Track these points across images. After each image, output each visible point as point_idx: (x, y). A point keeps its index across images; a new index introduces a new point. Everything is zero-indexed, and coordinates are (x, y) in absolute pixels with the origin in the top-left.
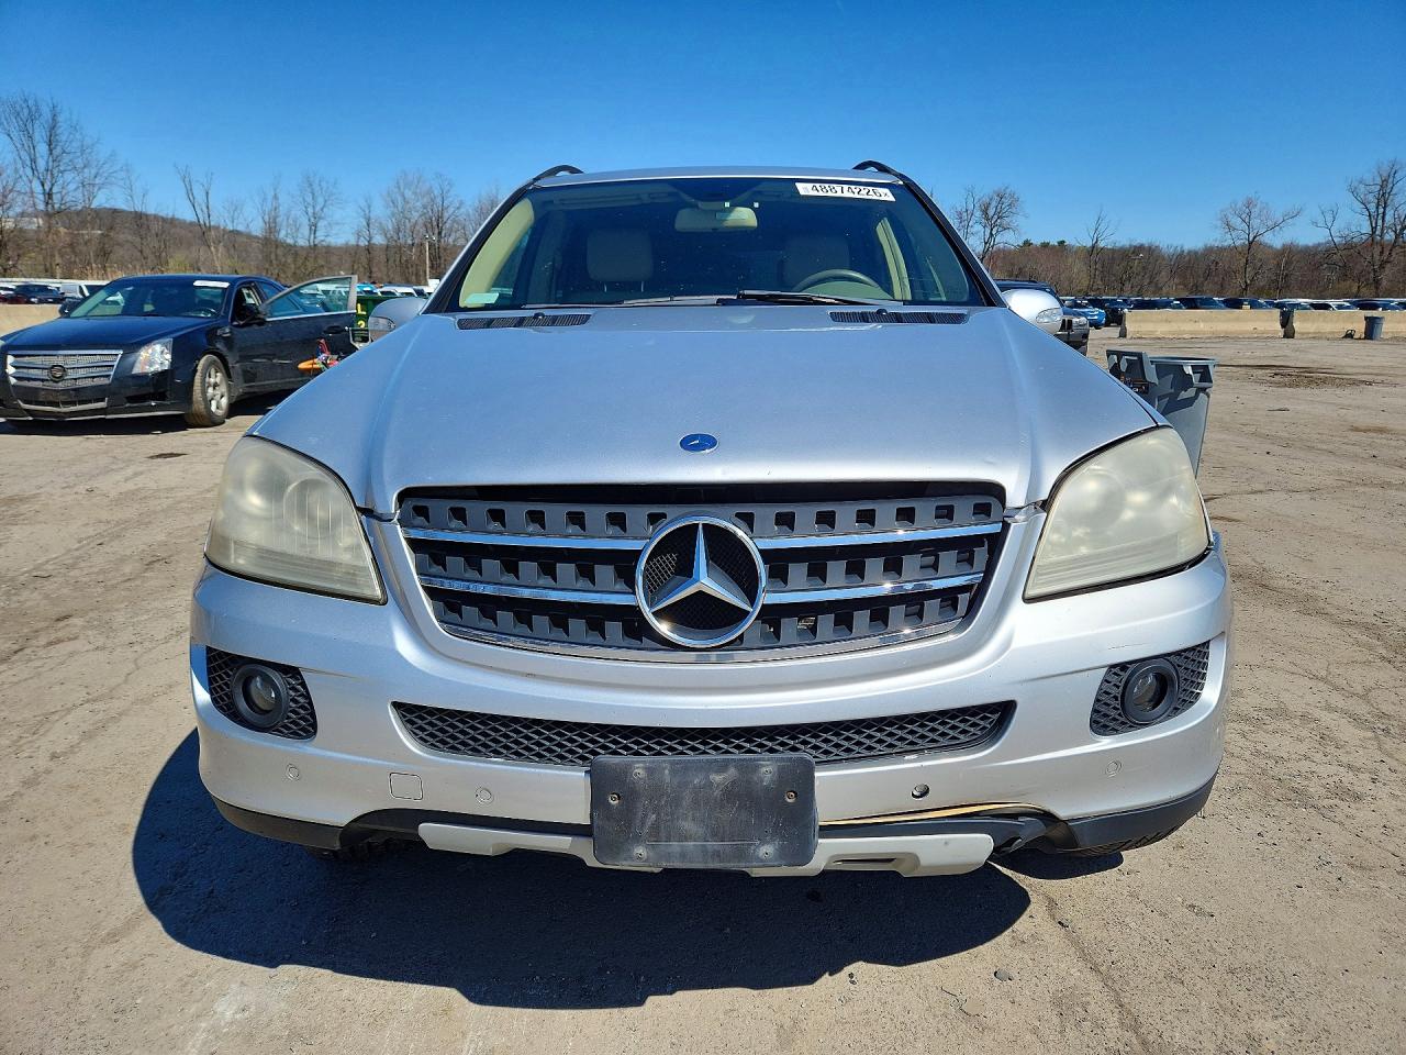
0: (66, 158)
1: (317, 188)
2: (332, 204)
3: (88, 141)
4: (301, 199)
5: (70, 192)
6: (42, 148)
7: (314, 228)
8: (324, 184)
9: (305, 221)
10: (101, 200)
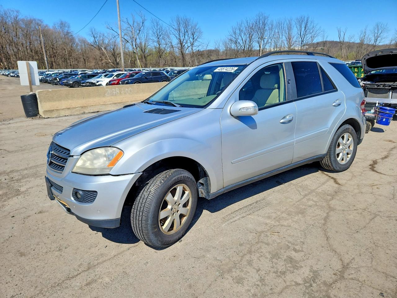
0: (308, 31)
1: (380, 27)
2: (384, 32)
3: (315, 25)
4: (373, 32)
5: (308, 39)
6: (303, 29)
7: (376, 40)
8: (382, 26)
9: (373, 38)
10: (315, 41)
